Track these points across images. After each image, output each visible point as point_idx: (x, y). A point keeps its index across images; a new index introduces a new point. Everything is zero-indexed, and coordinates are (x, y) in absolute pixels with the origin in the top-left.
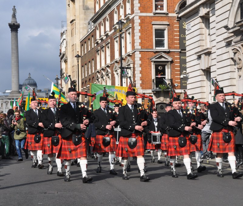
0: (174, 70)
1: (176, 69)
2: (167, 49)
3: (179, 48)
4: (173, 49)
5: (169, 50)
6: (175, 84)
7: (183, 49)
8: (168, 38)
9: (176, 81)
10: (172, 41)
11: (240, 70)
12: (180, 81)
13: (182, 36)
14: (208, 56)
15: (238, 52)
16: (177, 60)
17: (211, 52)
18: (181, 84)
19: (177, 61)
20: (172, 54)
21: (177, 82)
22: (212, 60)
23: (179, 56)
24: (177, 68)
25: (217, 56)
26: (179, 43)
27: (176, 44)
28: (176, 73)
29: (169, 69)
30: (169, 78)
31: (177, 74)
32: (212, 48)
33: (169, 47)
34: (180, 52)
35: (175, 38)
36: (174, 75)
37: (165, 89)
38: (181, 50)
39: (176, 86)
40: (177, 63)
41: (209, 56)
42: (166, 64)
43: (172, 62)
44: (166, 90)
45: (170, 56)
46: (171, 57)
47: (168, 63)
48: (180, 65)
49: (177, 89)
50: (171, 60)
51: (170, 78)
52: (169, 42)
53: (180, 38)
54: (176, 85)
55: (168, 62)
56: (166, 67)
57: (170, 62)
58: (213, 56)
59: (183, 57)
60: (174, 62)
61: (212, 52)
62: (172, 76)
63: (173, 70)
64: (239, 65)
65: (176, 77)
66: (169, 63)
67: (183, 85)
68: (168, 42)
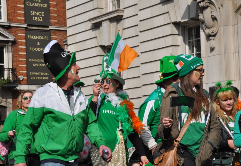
0: (17, 55)
1: (20, 53)
2: (6, 21)
3: (24, 22)
4: (15, 22)
5: (8, 24)
6: (19, 77)
7: (30, 24)
8: (8, 6)
9: (20, 72)
10: (13, 11)
11: (213, 38)
12: (26, 72)
13: (28, 4)
14: (115, 23)
15: (211, 5)
16: (21, 40)
17: (122, 16)
18: (27, 77)
19: (21, 42)
20: (13, 30)
21: (22, 74)
22: (123, 29)
23: (24, 35)
24: (22, 52)
25: (140, 21)
26: (24, 15)
27: (20, 15)
28: (20, 59)
29: (9, 54)
30: (9, 68)
31: (22, 61)
32: (123, 11)
33: (9, 20)
34: (26, 28)
35: (18, 5)
36: (17, 63)
37: (5, 84)
38: (27, 26)
39: (21, 79)
40: (21, 45)
41: (118, 23)
42: (5, 46)
43: (14, 43)
44: (6, 86)
45: (10, 33)
46: (13, 35)
47: (8, 44)
48: (26, 48)
49: (23, 84)
50: (13, 40)
51: (11, 67)
52: (9, 12)
53: (24, 7)
54: (21, 77)
55: (8, 42)
56: (4, 49)
57: (12, 43)
58: (126, 23)
59: (31, 37)
60: (17, 43)
61: (124, 17)
62: (14, 64)
63: (15, 55)
64: (212, 29)
65: (20, 65)
66: (10, 44)
67: (32, 78)
68: (7, 11)
